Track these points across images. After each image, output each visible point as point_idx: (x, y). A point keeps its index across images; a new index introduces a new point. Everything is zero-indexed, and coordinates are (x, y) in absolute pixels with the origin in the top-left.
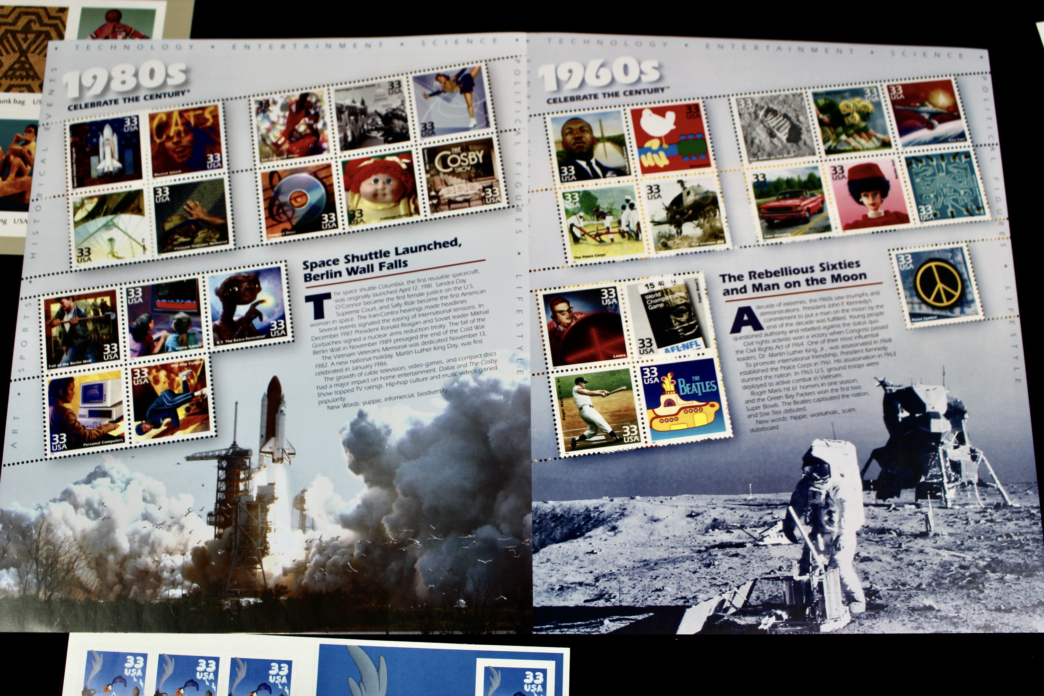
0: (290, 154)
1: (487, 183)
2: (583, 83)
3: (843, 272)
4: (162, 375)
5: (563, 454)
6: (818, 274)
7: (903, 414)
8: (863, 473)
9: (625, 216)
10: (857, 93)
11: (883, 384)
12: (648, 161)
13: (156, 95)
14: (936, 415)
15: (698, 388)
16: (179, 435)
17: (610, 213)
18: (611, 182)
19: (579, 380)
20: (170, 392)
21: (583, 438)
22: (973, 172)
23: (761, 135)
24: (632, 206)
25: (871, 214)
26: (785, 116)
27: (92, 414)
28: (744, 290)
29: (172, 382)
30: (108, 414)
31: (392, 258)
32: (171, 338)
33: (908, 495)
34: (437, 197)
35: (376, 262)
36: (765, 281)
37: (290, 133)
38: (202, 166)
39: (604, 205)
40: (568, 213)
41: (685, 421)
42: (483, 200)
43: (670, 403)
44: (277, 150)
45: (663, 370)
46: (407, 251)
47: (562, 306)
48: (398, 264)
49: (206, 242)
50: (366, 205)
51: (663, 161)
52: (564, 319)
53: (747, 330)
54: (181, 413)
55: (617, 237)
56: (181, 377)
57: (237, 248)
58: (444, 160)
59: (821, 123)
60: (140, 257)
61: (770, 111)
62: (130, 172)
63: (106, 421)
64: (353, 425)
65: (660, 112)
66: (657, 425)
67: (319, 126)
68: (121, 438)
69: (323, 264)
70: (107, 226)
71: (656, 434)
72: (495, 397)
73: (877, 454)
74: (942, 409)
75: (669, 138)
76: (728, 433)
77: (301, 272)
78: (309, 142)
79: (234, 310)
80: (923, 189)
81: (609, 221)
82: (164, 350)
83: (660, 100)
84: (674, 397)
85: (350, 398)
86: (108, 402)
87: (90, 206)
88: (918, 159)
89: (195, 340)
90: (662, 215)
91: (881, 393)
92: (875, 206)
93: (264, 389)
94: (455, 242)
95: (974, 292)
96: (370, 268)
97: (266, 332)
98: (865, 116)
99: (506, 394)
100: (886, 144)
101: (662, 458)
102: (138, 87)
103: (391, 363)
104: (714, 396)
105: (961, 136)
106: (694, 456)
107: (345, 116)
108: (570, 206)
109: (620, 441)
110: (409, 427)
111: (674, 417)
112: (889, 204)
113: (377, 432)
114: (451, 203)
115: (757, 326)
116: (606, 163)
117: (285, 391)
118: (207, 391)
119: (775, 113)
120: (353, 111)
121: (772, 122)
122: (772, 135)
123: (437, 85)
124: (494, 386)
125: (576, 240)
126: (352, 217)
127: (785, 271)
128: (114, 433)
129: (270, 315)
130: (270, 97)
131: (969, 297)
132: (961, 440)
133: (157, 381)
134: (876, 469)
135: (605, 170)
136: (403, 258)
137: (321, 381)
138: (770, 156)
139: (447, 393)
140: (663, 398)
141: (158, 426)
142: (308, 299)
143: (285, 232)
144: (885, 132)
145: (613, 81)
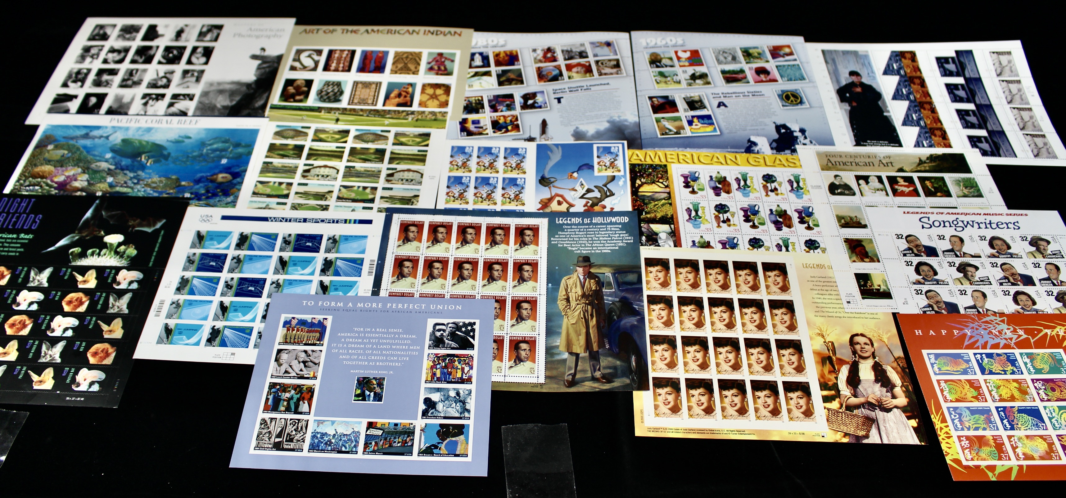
0: (545, 62)
1: (618, 69)
2: (656, 44)
3: (756, 94)
4: (502, 118)
5: (659, 136)
6: (746, 94)
7: (783, 131)
8: (770, 145)
9: (675, 78)
10: (756, 48)
11: (774, 123)
12: (682, 64)
13: (495, 46)
14: (795, 131)
15: (706, 121)
16: (509, 134)
17: (669, 76)
18: (668, 69)
19: (663, 118)
20: (505, 122)
21: (666, 133)
22: (800, 69)
23: (721, 58)
24: (677, 75)
25: (764, 79)
26: (730, 53)
27: (476, 127)
28: (720, 97)
29: (505, 120)
30: (482, 128)
31: (585, 87)
32: (504, 109)
33: (787, 152)
34: (600, 72)
35: (579, 89)
36: (727, 95)
37: (545, 56)
38: (513, 64)
39: (667, 74)
40: (654, 76)
41: (702, 130)
42: (617, 74)
43: (696, 125)
44: (540, 61)
45: (693, 117)
46: (590, 86)
47: (654, 99)
48: (588, 89)
49: (516, 84)
50: (574, 75)
51: (687, 64)
52: (656, 102)
53: (722, 107)
54: (510, 128)
55: (673, 83)
56: (509, 119)
57: (528, 85)
58: (602, 64)
59: (743, 56)
60: (491, 87)
61: (724, 52)
62: (486, 65)
63: (481, 130)
64: (574, 131)
65: (685, 51)
66: (692, 130)
67: (555, 55)
68: (487, 134)
69: (560, 89)
70: (479, 79)
71: (692, 133)
72: (626, 123)
73: (774, 141)
74: (798, 130)
75: (689, 58)
76: (718, 133)
77: (552, 92)
78: (552, 59)
79: (527, 102)
80: (782, 73)
81: (669, 79)
82: (502, 111)
83: (684, 49)
84: (698, 123)
85: (572, 123)
86: (481, 125)
87: (472, 74)
88: (780, 66)
89: (514, 109)
90: (688, 78)
91: (774, 125)
92: (766, 78)
93: (540, 121)
94: (608, 84)
95: (805, 99)
96: (578, 90)
97: (540, 107)
98: (759, 54)
99: (630, 123)
100: (767, 61)
101: (696, 139)
102: (488, 44)
103: (587, 114)
104: (713, 124)
105: (795, 60)
106: (707, 139)
107: (565, 52)
108: (655, 74)
109: (680, 134)
110: (595, 130)
111: (699, 129)
112: (770, 77)
113: (583, 132)
114: (605, 74)
115: (726, 106)
116: (666, 64)
117: (548, 122)
118: (519, 122)
119: (726, 53)
120: (567, 51)
121: (725, 55)
122: (725, 58)
123: (598, 45)
124: (626, 121)
125: (658, 83)
126: (569, 78)
127: (734, 93)
128: (484, 133)
129: (541, 102)
130: (537, 48)
131: (803, 101)
132: (805, 138)
133: (500, 119)
134: (774, 145)
135: (666, 66)
136: (589, 87)
137: (562, 119)
138: (725, 64)
139: (608, 122)
140: (694, 124)
141: (501, 131)
142: (555, 98)
143: (545, 82)
144: (767, 58)
145: (667, 43)
